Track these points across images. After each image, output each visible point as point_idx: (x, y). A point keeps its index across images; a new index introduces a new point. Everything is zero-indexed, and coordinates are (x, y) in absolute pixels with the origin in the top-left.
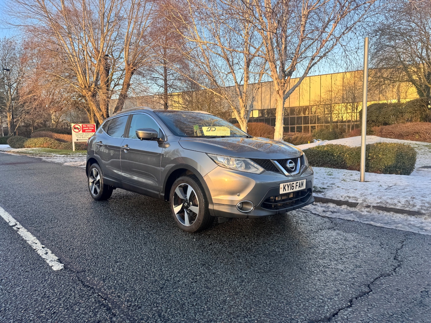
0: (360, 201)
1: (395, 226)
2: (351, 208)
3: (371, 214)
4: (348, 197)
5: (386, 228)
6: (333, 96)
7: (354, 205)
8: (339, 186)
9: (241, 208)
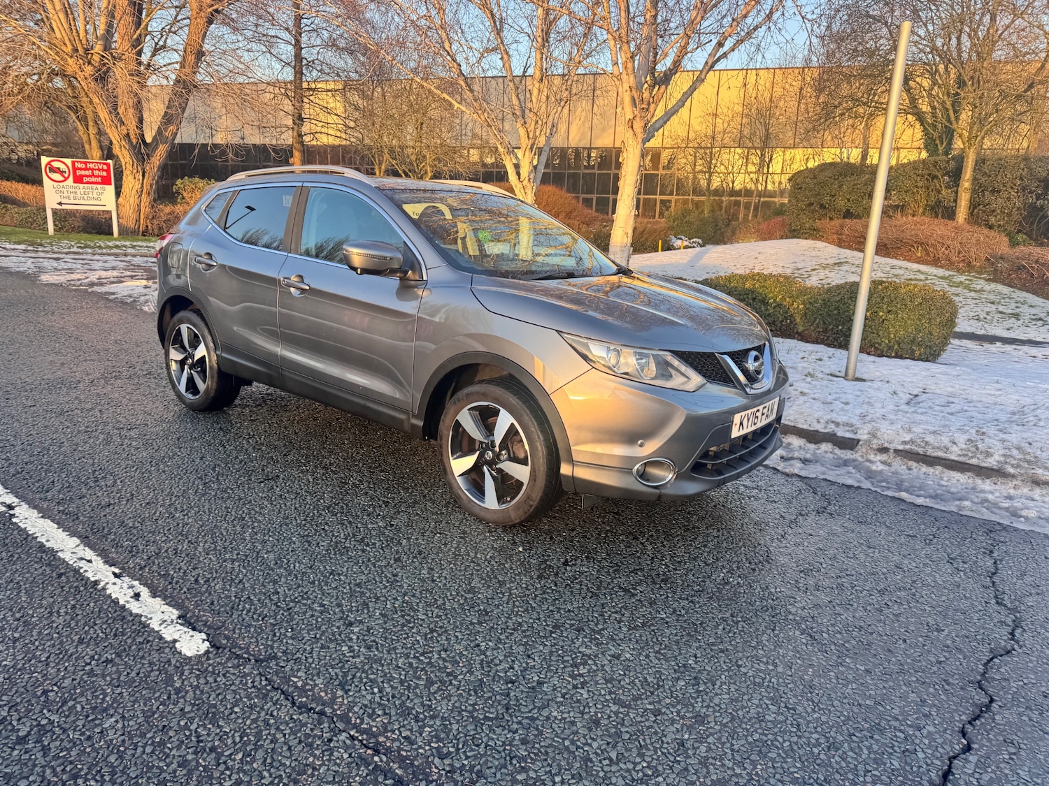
0: (863, 435)
1: (957, 506)
2: (843, 451)
3: (893, 469)
4: (833, 422)
5: (937, 509)
6: (720, 127)
7: (850, 444)
8: (806, 391)
9: (643, 475)
